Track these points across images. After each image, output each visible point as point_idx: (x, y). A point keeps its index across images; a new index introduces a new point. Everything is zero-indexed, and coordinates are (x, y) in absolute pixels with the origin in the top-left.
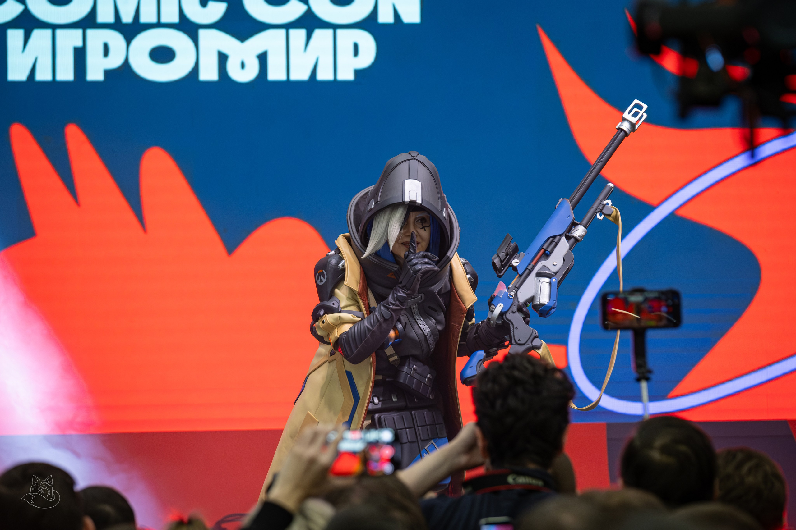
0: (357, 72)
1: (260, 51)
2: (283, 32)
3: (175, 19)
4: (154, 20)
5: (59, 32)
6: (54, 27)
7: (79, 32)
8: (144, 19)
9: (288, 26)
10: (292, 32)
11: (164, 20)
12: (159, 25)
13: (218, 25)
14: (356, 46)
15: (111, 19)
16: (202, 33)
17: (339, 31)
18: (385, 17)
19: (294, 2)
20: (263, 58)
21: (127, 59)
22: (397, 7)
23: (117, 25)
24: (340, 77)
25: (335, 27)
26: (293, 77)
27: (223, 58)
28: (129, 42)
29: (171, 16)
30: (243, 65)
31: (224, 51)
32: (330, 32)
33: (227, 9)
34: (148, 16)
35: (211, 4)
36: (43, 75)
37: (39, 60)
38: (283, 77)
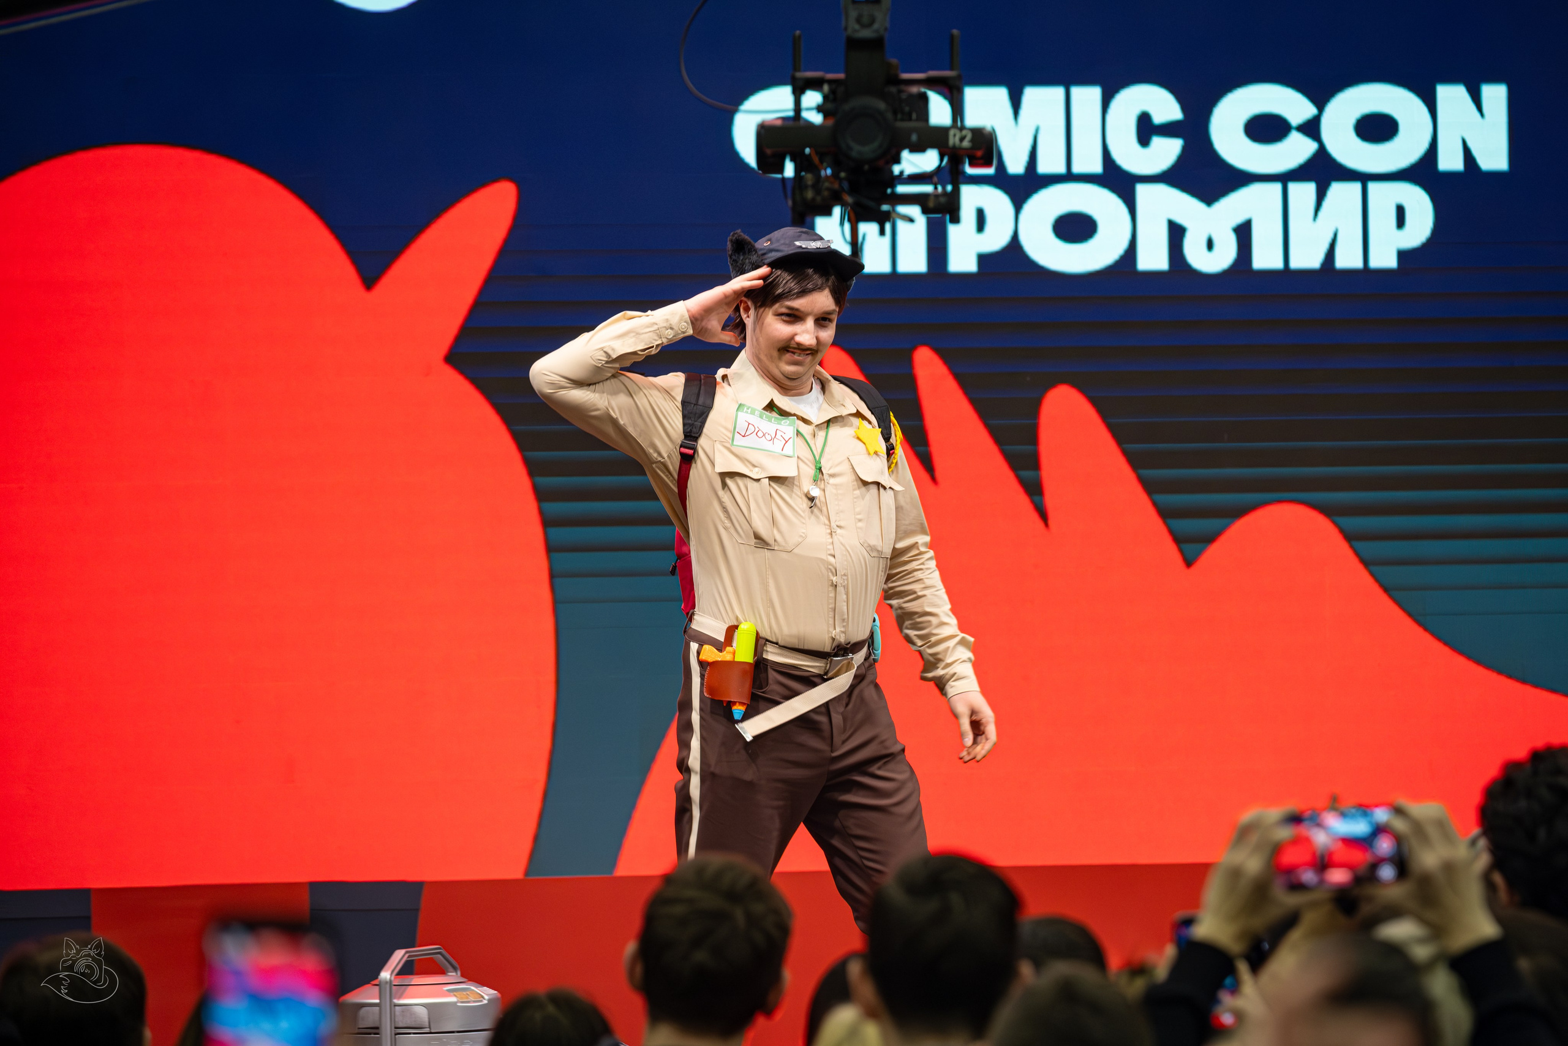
0: (1402, 255)
1: (1240, 220)
2: (1277, 187)
3: (1096, 167)
4: (1061, 169)
8: (1044, 167)
9: (1285, 178)
10: (1293, 187)
11: (1076, 169)
12: (1069, 177)
13: (1171, 177)
14: (1401, 212)
16: (1141, 190)
17: (1372, 186)
18: (1450, 161)
19: (1295, 137)
20: (1244, 232)
21: (1015, 237)
22: (1470, 144)
23: (1001, 180)
24: (1375, 263)
25: (1364, 178)
26: (1295, 263)
27: (1176, 232)
28: (1018, 205)
29: (1089, 162)
30: (1210, 245)
31: (1179, 220)
32: (1357, 186)
33: (1185, 150)
34: (1050, 163)
35: (1157, 141)
36: (876, 263)
37: (867, 238)
38: (1279, 264)
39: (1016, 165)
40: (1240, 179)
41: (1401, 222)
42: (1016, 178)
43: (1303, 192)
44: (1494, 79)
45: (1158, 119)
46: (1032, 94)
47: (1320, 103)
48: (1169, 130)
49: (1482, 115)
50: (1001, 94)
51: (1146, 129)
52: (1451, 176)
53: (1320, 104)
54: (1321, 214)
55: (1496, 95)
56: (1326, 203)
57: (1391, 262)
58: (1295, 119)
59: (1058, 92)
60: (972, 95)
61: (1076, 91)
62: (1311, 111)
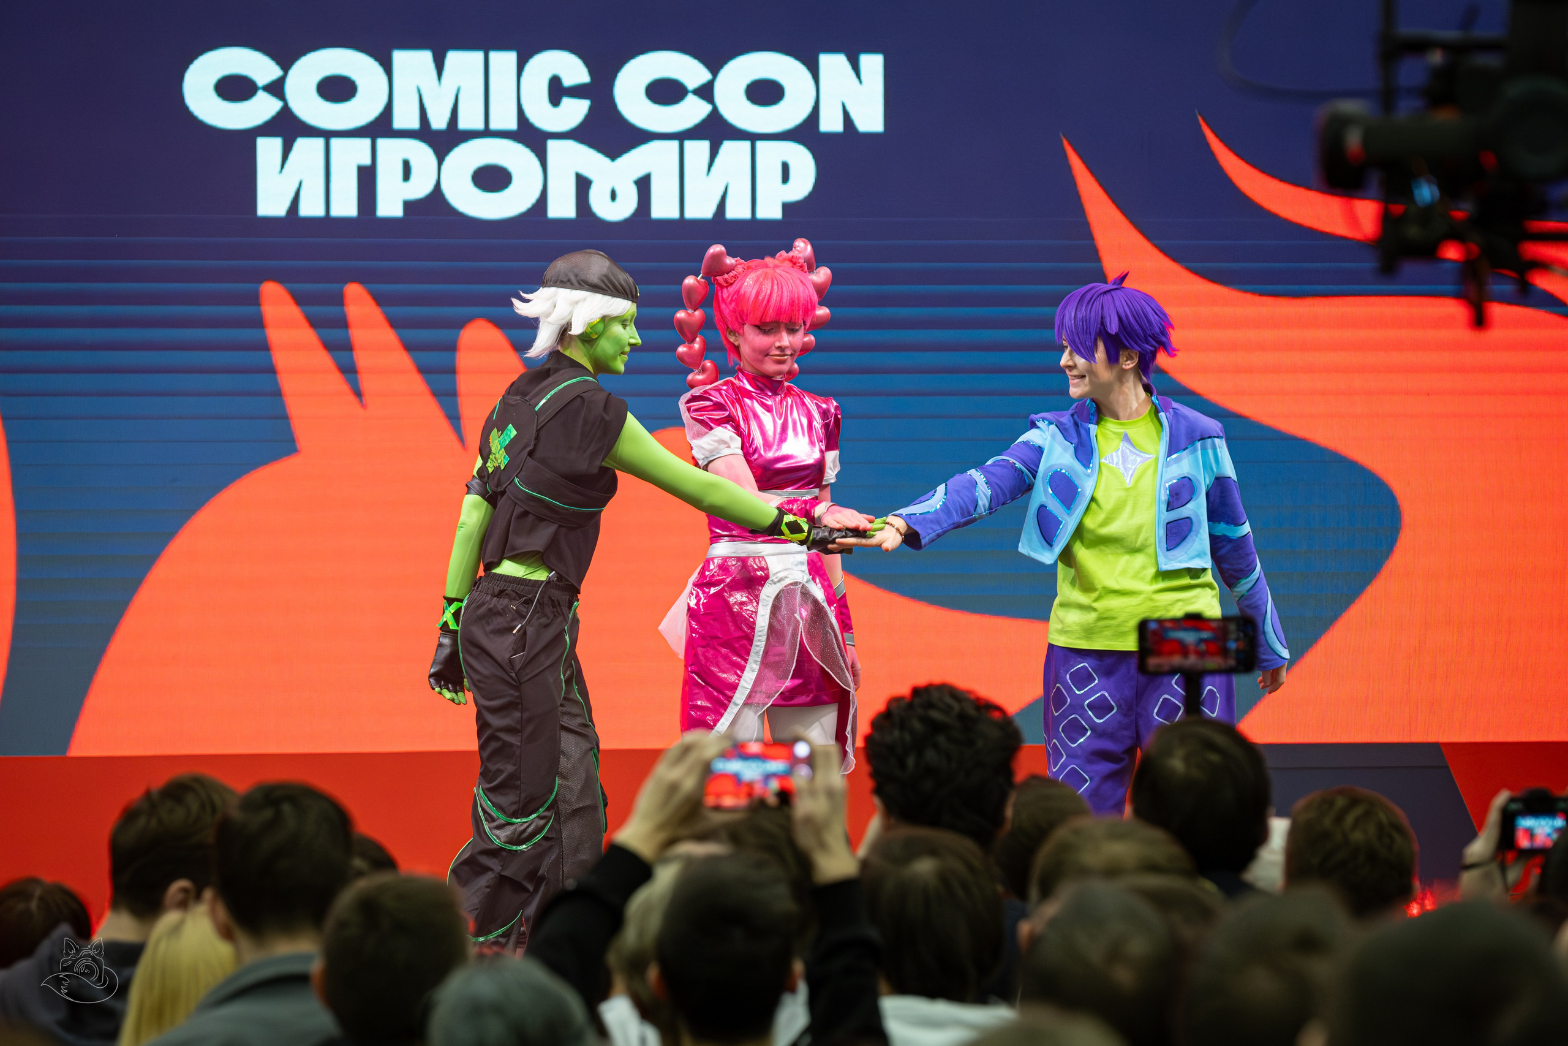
0: (787, 207)
1: (640, 173)
2: (675, 144)
3: (512, 125)
4: (480, 125)
5: (335, 142)
6: (328, 135)
7: (366, 142)
8: (463, 124)
9: (681, 137)
10: (688, 144)
11: (494, 126)
12: (487, 133)
13: (577, 134)
14: (785, 168)
15: (415, 124)
16: (551, 144)
17: (760, 144)
18: (831, 123)
19: (691, 100)
20: (644, 185)
21: (438, 185)
22: (849, 109)
23: (424, 133)
24: (761, 214)
25: (753, 138)
26: (689, 214)
27: (583, 185)
28: (440, 159)
29: (505, 119)
30: (613, 196)
31: (586, 173)
32: (746, 145)
33: (591, 109)
34: (470, 119)
35: (566, 101)
36: (311, 208)
37: (303, 185)
38: (675, 214)
39: (439, 121)
40: (643, 137)
41: (785, 178)
42: (439, 133)
43: (698, 149)
44: (871, 50)
45: (568, 82)
46: (454, 58)
47: (715, 68)
48: (577, 92)
49: (861, 82)
50: (426, 57)
51: (557, 91)
52: (831, 136)
53: (715, 71)
54: (713, 169)
55: (873, 64)
56: (718, 160)
57: (777, 214)
58: (692, 83)
59: (479, 55)
60: (400, 57)
61: (494, 56)
62: (706, 76)
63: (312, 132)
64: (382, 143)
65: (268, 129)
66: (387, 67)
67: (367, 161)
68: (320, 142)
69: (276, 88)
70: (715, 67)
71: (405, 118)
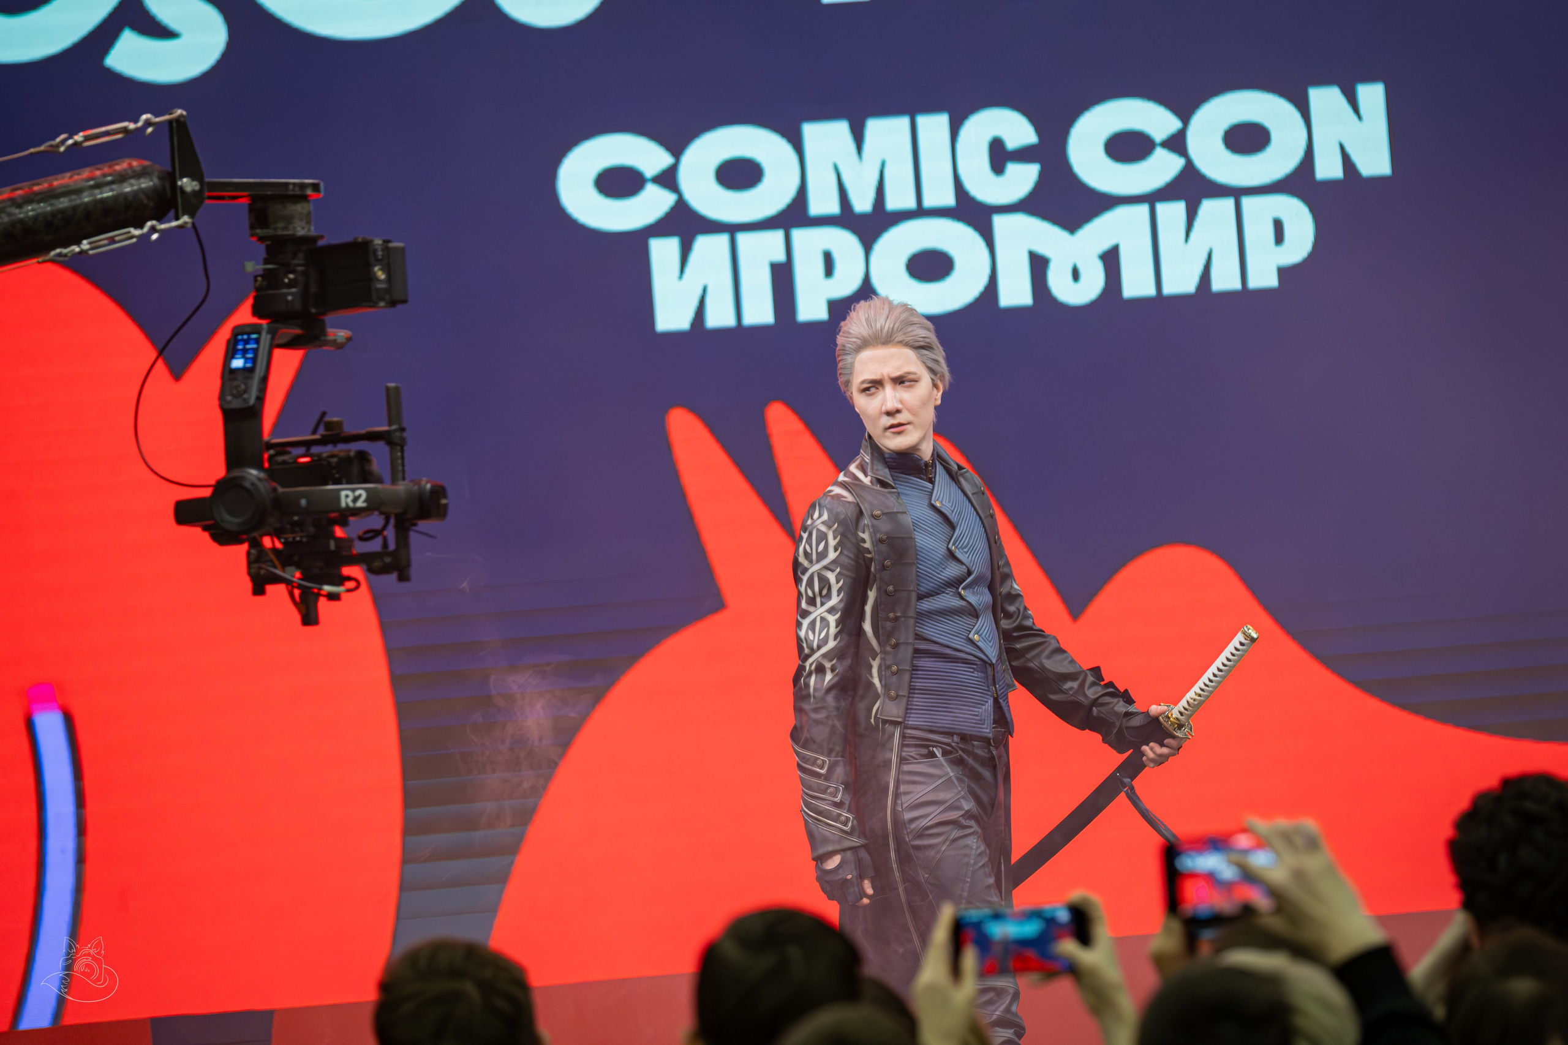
0: (1283, 272)
1: (1106, 245)
3: (948, 199)
4: (910, 204)
6: (732, 229)
8: (893, 203)
9: (1152, 199)
10: (1162, 208)
12: (921, 212)
14: (1278, 226)
15: (833, 208)
16: (999, 222)
20: (1111, 259)
23: (846, 218)
24: (1254, 283)
25: (1237, 193)
26: (1168, 289)
27: (1039, 265)
28: (868, 247)
29: (941, 195)
30: (1076, 275)
31: (1042, 250)
32: (1229, 203)
33: (1042, 175)
34: (899, 198)
35: (1012, 168)
36: (719, 317)
37: (709, 291)
38: (1151, 291)
39: (862, 203)
40: (1106, 202)
42: (863, 217)
43: (1172, 212)
44: (1369, 79)
45: (1011, 144)
47: (1185, 115)
48: (1024, 155)
53: (1185, 117)
54: (1193, 235)
57: (1272, 281)
58: (1159, 136)
59: (904, 122)
60: (811, 131)
61: (922, 120)
62: (1175, 124)
63: (714, 227)
64: (798, 234)
65: (661, 228)
66: (797, 143)
67: (781, 257)
68: (723, 239)
69: (668, 179)
70: (1185, 113)
71: (822, 202)
